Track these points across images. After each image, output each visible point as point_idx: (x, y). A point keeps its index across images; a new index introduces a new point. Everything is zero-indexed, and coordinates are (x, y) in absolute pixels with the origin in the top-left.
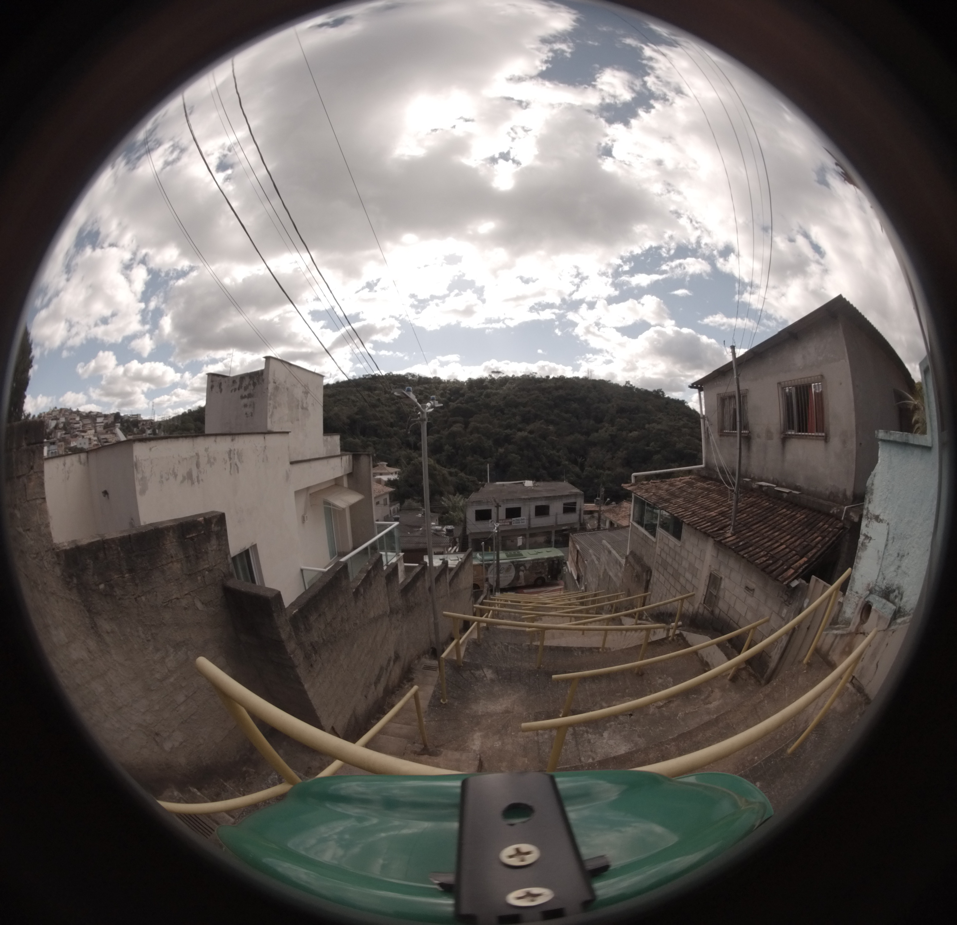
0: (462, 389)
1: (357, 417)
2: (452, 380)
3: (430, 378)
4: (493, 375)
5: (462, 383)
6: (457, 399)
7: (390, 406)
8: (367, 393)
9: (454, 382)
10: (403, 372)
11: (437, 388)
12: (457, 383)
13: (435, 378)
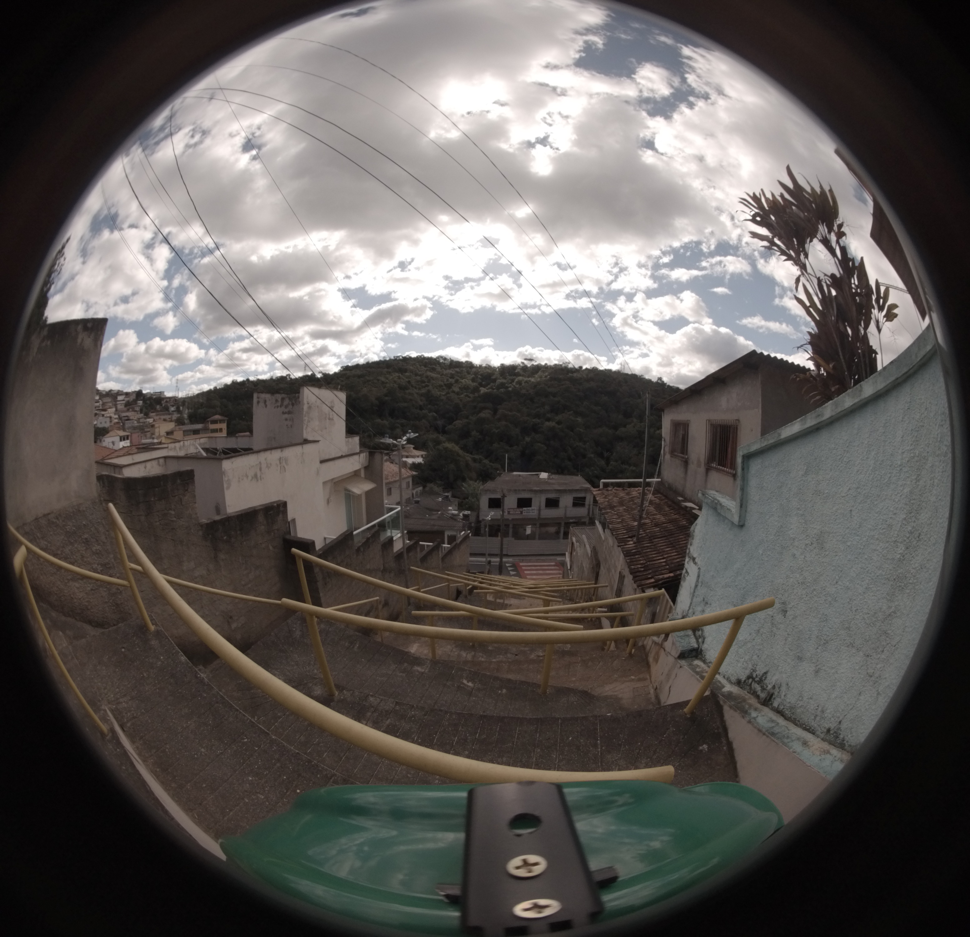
0: (493, 374)
1: (386, 398)
2: (484, 365)
3: (462, 362)
4: (526, 362)
5: (494, 369)
6: (489, 384)
7: (420, 389)
8: (397, 374)
9: (486, 367)
10: (434, 355)
11: (469, 373)
12: (488, 369)
13: (467, 362)
